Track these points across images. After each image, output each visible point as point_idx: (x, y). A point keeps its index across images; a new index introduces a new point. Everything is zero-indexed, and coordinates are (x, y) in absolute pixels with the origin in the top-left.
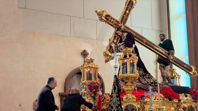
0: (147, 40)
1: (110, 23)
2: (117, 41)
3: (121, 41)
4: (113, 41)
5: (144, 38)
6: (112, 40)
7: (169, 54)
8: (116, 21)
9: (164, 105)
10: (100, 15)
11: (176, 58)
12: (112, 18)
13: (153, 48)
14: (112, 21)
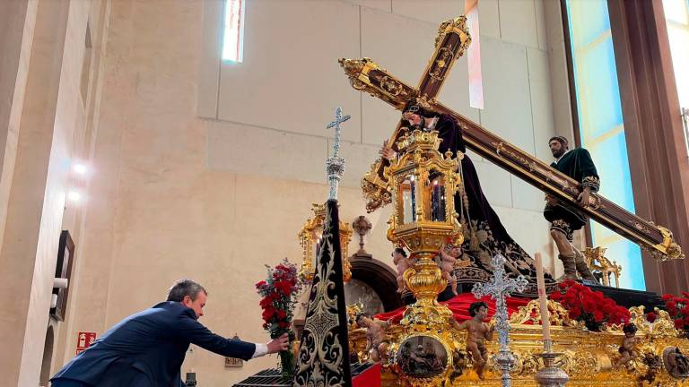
0: (505, 145)
1: (385, 92)
5: (498, 140)
6: (392, 141)
8: (405, 88)
9: (568, 346)
10: (352, 71)
11: (604, 201)
12: (390, 80)
13: (527, 169)
14: (392, 86)
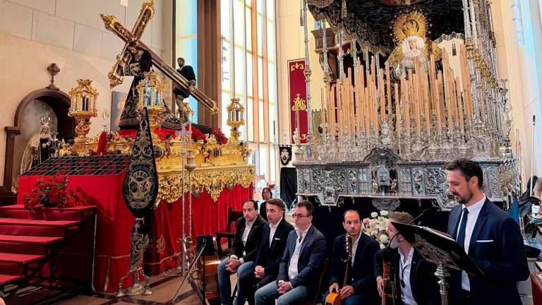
1: (120, 34)
2: (128, 60)
3: (133, 61)
4: (123, 60)
6: (122, 57)
7: (190, 84)
8: (129, 33)
10: (107, 21)
12: (123, 28)
13: (172, 75)
14: (123, 31)
